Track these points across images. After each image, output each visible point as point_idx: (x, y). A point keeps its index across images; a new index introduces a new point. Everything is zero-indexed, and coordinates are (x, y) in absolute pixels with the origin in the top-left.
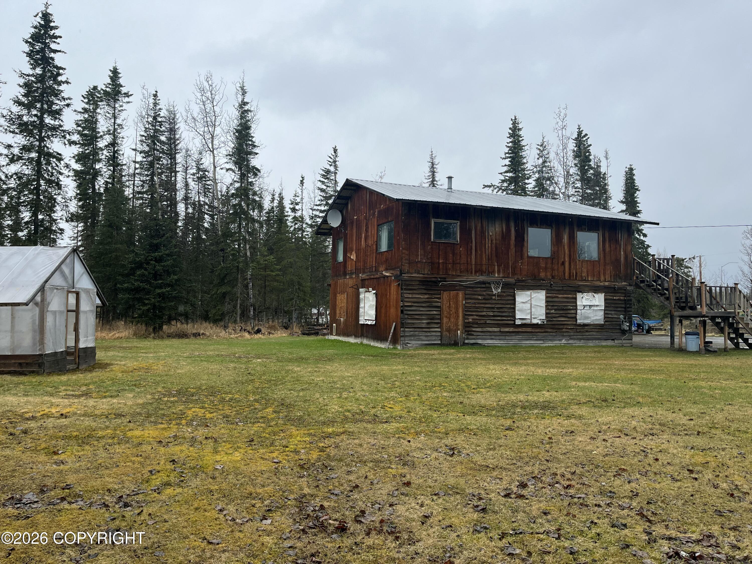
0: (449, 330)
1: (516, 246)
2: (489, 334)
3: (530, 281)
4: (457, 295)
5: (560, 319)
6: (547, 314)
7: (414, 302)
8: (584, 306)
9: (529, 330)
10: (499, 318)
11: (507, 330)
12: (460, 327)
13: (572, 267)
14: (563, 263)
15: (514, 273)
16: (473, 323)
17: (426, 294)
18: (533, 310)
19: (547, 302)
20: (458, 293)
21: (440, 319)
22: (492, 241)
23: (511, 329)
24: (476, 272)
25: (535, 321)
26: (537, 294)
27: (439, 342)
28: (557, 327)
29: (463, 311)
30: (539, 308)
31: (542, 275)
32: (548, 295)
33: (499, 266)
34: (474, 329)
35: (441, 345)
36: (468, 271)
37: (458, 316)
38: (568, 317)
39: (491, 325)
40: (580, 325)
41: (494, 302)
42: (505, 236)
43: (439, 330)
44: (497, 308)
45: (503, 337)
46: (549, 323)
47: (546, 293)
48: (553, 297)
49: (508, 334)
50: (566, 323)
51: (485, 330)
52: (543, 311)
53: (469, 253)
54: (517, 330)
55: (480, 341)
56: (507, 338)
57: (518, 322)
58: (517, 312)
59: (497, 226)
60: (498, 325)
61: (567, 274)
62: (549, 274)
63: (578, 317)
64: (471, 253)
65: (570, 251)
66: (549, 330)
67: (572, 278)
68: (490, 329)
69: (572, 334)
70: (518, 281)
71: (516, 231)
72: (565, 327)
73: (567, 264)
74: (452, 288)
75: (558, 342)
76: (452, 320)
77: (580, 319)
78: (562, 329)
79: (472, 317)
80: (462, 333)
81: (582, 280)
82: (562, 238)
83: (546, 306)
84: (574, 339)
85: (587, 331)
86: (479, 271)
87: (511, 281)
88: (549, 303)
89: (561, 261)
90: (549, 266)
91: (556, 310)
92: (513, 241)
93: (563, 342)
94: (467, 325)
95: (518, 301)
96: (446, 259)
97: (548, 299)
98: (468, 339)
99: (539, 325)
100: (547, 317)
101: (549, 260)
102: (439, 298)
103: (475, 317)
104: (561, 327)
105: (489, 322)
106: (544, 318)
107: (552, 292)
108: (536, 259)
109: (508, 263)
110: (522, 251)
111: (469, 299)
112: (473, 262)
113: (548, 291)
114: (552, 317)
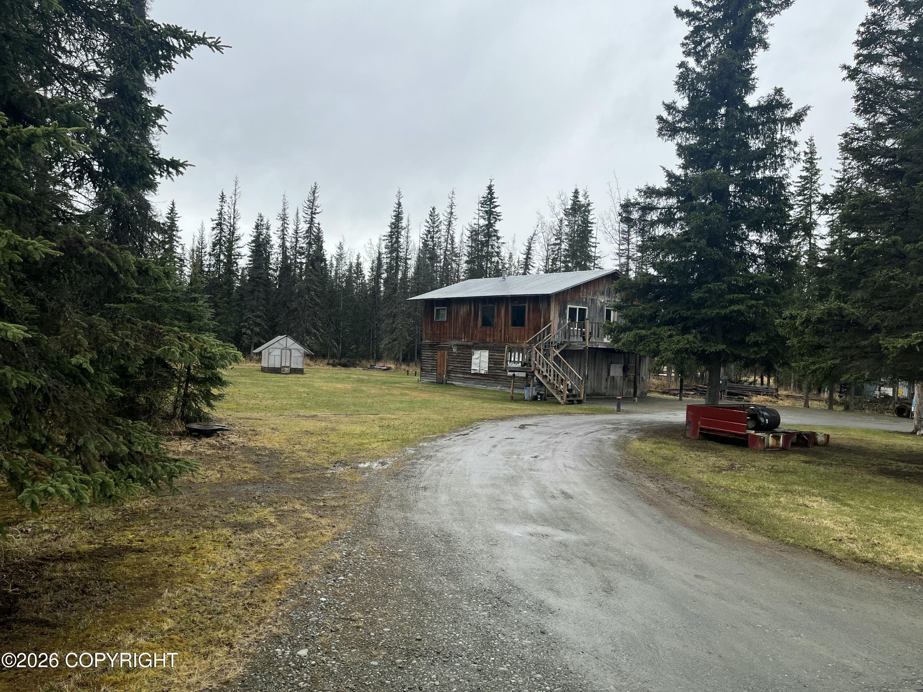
0: (440, 374)
1: (474, 320)
2: (458, 378)
3: (480, 344)
4: (444, 353)
5: (497, 371)
6: (489, 367)
7: (426, 357)
9: (479, 377)
10: (463, 369)
11: (467, 376)
12: (445, 373)
13: (506, 333)
14: (501, 331)
15: (472, 339)
16: (451, 371)
17: (431, 352)
18: (481, 364)
21: (436, 367)
22: (461, 317)
23: (470, 376)
24: (453, 339)
25: (483, 372)
26: (484, 353)
27: (435, 381)
28: (495, 377)
29: (447, 363)
30: (484, 363)
31: (488, 339)
32: (490, 354)
33: (465, 334)
34: (452, 375)
35: (437, 383)
36: (450, 338)
37: (444, 366)
38: (502, 370)
39: (459, 373)
40: (510, 377)
41: (461, 357)
42: (469, 314)
43: (435, 374)
44: (463, 362)
45: (465, 381)
46: (490, 373)
47: (489, 352)
48: (493, 355)
49: (468, 379)
50: (500, 374)
51: (456, 376)
52: (487, 365)
54: (472, 377)
55: (454, 383)
56: (468, 382)
57: (473, 372)
58: (472, 365)
59: (464, 309)
60: (463, 373)
61: (503, 338)
62: (491, 338)
64: (451, 326)
65: (505, 321)
66: (490, 379)
67: (506, 341)
68: (459, 375)
69: (504, 383)
70: (474, 344)
71: (474, 310)
72: (500, 377)
73: (503, 331)
74: (443, 348)
75: (495, 388)
76: (442, 368)
79: (450, 367)
80: (446, 376)
81: (513, 343)
82: (501, 312)
83: (489, 361)
84: (506, 387)
86: (455, 338)
87: (470, 343)
88: (491, 359)
89: (499, 329)
90: (492, 333)
91: (495, 364)
92: (472, 317)
93: (499, 388)
94: (448, 372)
95: (473, 357)
96: (440, 331)
97: (490, 357)
98: (448, 381)
99: (484, 374)
100: (489, 369)
101: (492, 329)
102: (436, 355)
103: (452, 367)
104: (498, 377)
105: (459, 370)
106: (487, 369)
107: (493, 351)
108: (485, 329)
109: (469, 332)
110: (477, 323)
111: (449, 355)
112: (452, 332)
113: (491, 351)
114: (492, 370)
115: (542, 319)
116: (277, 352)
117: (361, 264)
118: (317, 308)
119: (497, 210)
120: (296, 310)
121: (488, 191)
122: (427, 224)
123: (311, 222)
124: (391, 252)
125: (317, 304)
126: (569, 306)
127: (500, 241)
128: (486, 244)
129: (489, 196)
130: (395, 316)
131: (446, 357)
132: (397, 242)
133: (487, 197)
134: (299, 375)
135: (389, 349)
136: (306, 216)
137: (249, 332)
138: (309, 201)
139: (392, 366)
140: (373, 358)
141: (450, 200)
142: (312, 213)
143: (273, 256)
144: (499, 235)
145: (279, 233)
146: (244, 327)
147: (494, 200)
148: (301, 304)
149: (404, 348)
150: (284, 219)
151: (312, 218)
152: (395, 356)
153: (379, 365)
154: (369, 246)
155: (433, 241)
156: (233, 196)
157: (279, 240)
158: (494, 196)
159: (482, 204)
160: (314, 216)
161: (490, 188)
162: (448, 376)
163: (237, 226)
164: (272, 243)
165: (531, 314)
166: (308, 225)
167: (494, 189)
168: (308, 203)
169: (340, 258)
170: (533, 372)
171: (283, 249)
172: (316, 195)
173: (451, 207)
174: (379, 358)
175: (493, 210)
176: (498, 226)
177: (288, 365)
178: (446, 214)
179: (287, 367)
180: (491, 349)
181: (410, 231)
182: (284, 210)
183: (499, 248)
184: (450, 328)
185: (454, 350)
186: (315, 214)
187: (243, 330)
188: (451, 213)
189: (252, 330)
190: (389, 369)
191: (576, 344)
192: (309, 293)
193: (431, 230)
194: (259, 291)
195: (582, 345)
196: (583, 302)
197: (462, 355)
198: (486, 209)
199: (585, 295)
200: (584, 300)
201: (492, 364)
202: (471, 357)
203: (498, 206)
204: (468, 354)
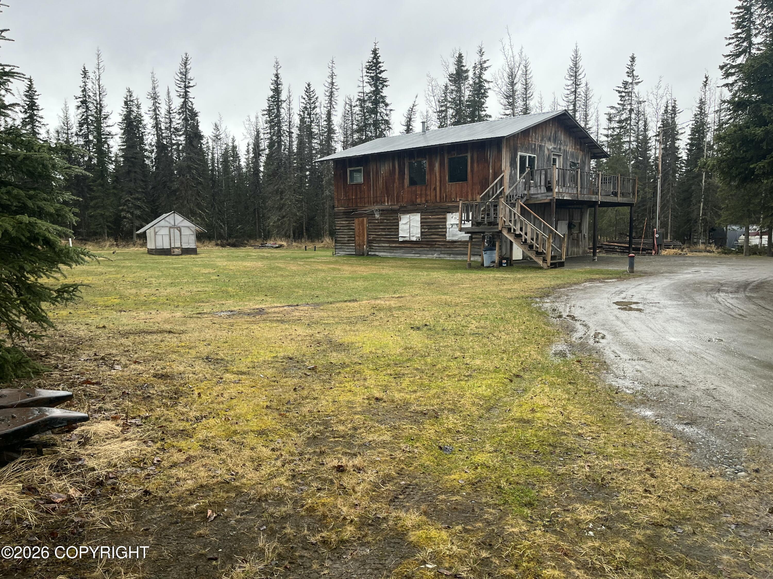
0: (359, 245)
1: (399, 179)
2: (382, 248)
3: (409, 207)
4: (363, 220)
5: (433, 236)
6: (422, 232)
7: (341, 227)
8: (452, 225)
9: (409, 245)
10: (388, 237)
11: (394, 245)
12: (366, 243)
13: (443, 191)
14: (435, 189)
15: (398, 202)
16: (373, 240)
17: (347, 221)
18: (411, 230)
19: (421, 223)
21: (354, 237)
22: (383, 178)
23: (397, 245)
24: (374, 203)
25: (414, 239)
26: (415, 217)
27: (354, 253)
28: (430, 243)
29: (367, 232)
30: (415, 228)
31: (418, 201)
32: (423, 217)
33: (388, 197)
34: (374, 245)
35: (356, 255)
36: (370, 203)
37: (364, 236)
38: (440, 235)
39: (383, 242)
40: (449, 242)
41: (385, 224)
42: (392, 173)
43: (353, 245)
44: (388, 229)
45: (392, 251)
46: (424, 240)
47: (421, 216)
48: (426, 219)
49: (395, 248)
50: (436, 239)
51: (380, 245)
52: (419, 231)
54: (400, 246)
55: (377, 253)
56: (395, 251)
57: (401, 239)
58: (400, 231)
59: (386, 165)
60: (389, 242)
61: (438, 198)
62: (423, 199)
63: (447, 235)
65: (440, 177)
66: (424, 246)
67: (442, 201)
68: (383, 245)
69: (443, 249)
70: (401, 207)
71: (399, 167)
72: (437, 243)
73: (438, 189)
74: (361, 215)
75: (431, 256)
76: (361, 238)
77: (449, 237)
79: (372, 236)
80: (367, 247)
81: (452, 202)
82: (434, 167)
83: (421, 226)
84: (444, 254)
85: (456, 247)
86: (376, 202)
87: (396, 207)
88: (422, 223)
89: (433, 187)
90: (424, 192)
91: (429, 229)
92: (397, 176)
93: (435, 255)
94: (370, 242)
95: (400, 223)
96: (356, 195)
97: (422, 221)
98: (370, 251)
99: (416, 241)
100: (421, 235)
101: (424, 188)
102: (354, 223)
103: (374, 236)
104: (434, 243)
105: (382, 239)
106: (419, 236)
107: (426, 214)
108: (414, 188)
109: (394, 193)
110: (403, 182)
111: (370, 223)
112: (372, 196)
113: (423, 214)
114: (426, 235)
115: (491, 171)
116: (165, 231)
117: (236, 147)
118: (200, 187)
119: (383, 75)
120: (178, 189)
121: (373, 56)
122: (303, 101)
123: (186, 96)
124: (271, 127)
125: (201, 183)
126: (519, 154)
127: (388, 108)
128: (374, 111)
129: (375, 61)
130: (282, 193)
131: (366, 225)
132: (278, 115)
133: (372, 61)
134: (192, 256)
135: (278, 227)
136: (179, 89)
137: (129, 215)
138: (181, 73)
139: (284, 243)
140: (260, 237)
141: (330, 70)
142: (186, 87)
143: (147, 137)
144: (387, 101)
145: (150, 112)
146: (123, 210)
147: (380, 65)
148: (183, 183)
149: (294, 224)
150: (155, 98)
151: (186, 92)
152: (286, 233)
153: (270, 243)
154: (248, 122)
155: (310, 118)
156: (97, 71)
157: (152, 120)
158: (379, 60)
159: (368, 69)
160: (188, 90)
161: (375, 52)
162: (370, 247)
163: (104, 103)
164: (144, 123)
165: (475, 165)
166: (183, 100)
167: (380, 53)
168: (179, 75)
169: (217, 138)
170: (500, 232)
171: (157, 130)
172: (188, 67)
173: (332, 76)
174: (267, 236)
175: (380, 76)
176: (385, 92)
177: (178, 245)
178: (327, 85)
179: (177, 248)
180: (422, 212)
181: (292, 102)
182: (154, 88)
183: (387, 115)
184: (369, 190)
185: (377, 216)
186: (188, 87)
187: (123, 214)
188: (332, 84)
189: (132, 213)
190: (281, 246)
191: (539, 196)
192: (189, 172)
193: (308, 107)
194: (135, 172)
195: (547, 196)
196: (532, 148)
197: (385, 221)
198: (372, 75)
199: (534, 140)
200: (533, 147)
201: (425, 229)
202: (398, 222)
203: (384, 71)
204: (394, 219)
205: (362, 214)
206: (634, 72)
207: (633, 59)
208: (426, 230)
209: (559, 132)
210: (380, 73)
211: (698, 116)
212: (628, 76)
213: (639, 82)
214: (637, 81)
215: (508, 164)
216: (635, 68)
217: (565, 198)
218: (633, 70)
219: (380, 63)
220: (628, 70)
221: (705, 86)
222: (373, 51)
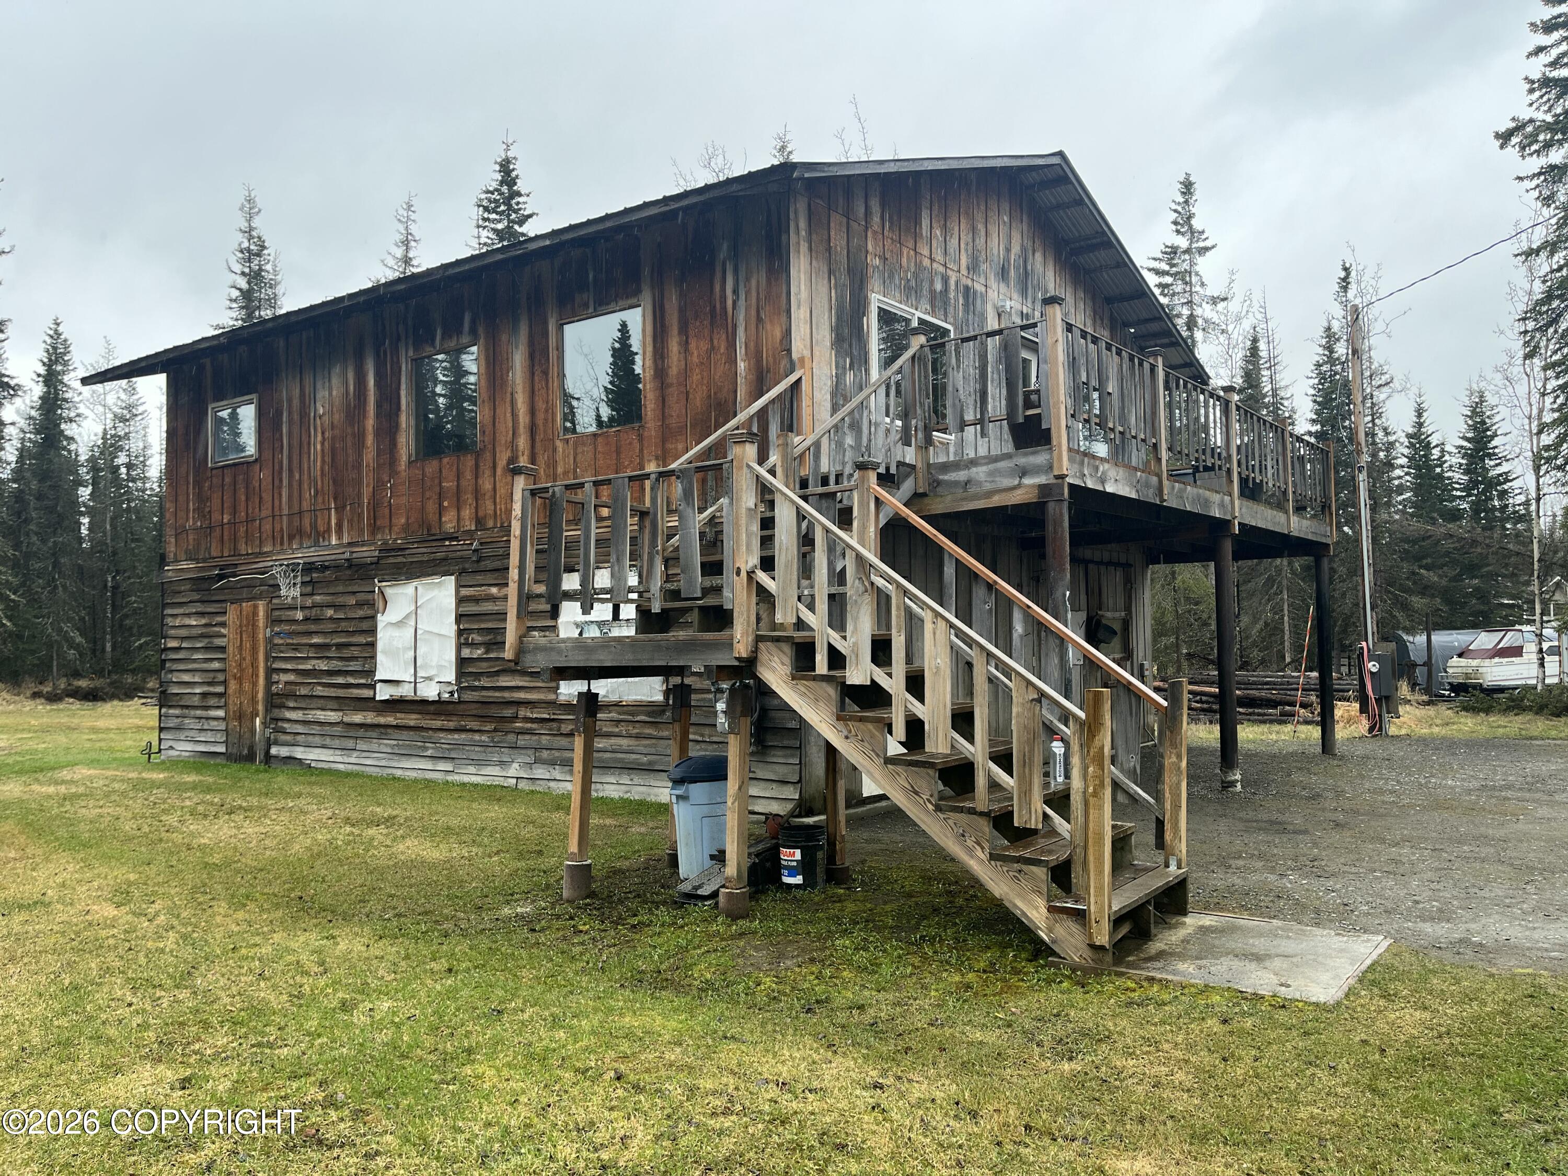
0: (240, 716)
1: (378, 433)
2: (316, 729)
3: (414, 549)
4: (255, 611)
5: (505, 681)
6: (462, 663)
7: (183, 639)
9: (412, 720)
10: (340, 680)
11: (358, 718)
12: (261, 707)
15: (375, 529)
16: (286, 696)
17: (202, 614)
18: (421, 650)
19: (459, 618)
20: (256, 607)
21: (225, 683)
22: (323, 433)
23: (370, 718)
24: (291, 538)
25: (430, 692)
26: (435, 592)
27: (221, 749)
28: (494, 711)
29: (267, 660)
30: (436, 642)
31: (449, 521)
32: (465, 592)
33: (340, 509)
34: (289, 715)
35: (229, 758)
36: (274, 539)
37: (257, 676)
38: (532, 675)
39: (321, 703)
40: (568, 707)
41: (330, 627)
42: (355, 408)
43: (221, 713)
44: (340, 646)
45: (350, 744)
46: (468, 696)
47: (459, 586)
48: (476, 600)
49: (361, 732)
50: (522, 695)
51: (310, 718)
52: (451, 656)
53: (277, 482)
54: (382, 720)
55: (299, 753)
56: (361, 745)
57: (383, 693)
58: (380, 657)
59: (335, 381)
60: (342, 703)
62: (467, 513)
64: (281, 480)
65: (532, 412)
66: (469, 724)
68: (321, 715)
69: (545, 741)
70: (387, 550)
71: (378, 384)
72: (522, 713)
74: (247, 592)
75: (496, 771)
76: (247, 686)
78: (515, 718)
79: (284, 678)
80: (265, 724)
82: (505, 369)
83: (460, 633)
84: (552, 763)
86: (297, 535)
87: (367, 553)
88: (463, 619)
89: (503, 459)
90: (468, 482)
91: (488, 647)
92: (370, 423)
93: (514, 770)
94: (275, 701)
95: (383, 620)
96: (234, 512)
97: (464, 609)
98: (276, 743)
99: (439, 702)
100: (460, 674)
101: (469, 461)
102: (223, 624)
103: (291, 677)
104: (508, 712)
105: (319, 691)
106: (451, 676)
107: (479, 578)
108: (431, 467)
109: (359, 495)
110: (393, 444)
111: (279, 621)
112: (285, 512)
113: (467, 580)
114: (477, 676)
115: (742, 366)
121: (499, 177)
126: (876, 300)
129: (505, 189)
131: (263, 632)
133: (498, 190)
141: (402, 228)
147: (519, 199)
158: (517, 188)
161: (506, 167)
162: (273, 721)
165: (674, 346)
167: (519, 169)
170: (748, 666)
173: (406, 243)
180: (463, 569)
184: (276, 488)
185: (290, 592)
191: (980, 473)
195: (1024, 472)
196: (932, 292)
197: (330, 612)
198: (500, 226)
199: (939, 257)
200: (938, 286)
201: (473, 645)
202: (373, 618)
203: (530, 216)
204: (360, 605)
205: (251, 585)
206: (1193, 222)
207: (1188, 187)
208: (479, 652)
209: (1039, 256)
210: (521, 223)
211: (1324, 368)
212: (1178, 232)
213: (1207, 249)
214: (1201, 244)
215: (825, 336)
216: (1193, 210)
217: (1110, 488)
218: (1190, 218)
219: (519, 194)
220: (1176, 215)
221: (1345, 289)
222: (501, 165)
